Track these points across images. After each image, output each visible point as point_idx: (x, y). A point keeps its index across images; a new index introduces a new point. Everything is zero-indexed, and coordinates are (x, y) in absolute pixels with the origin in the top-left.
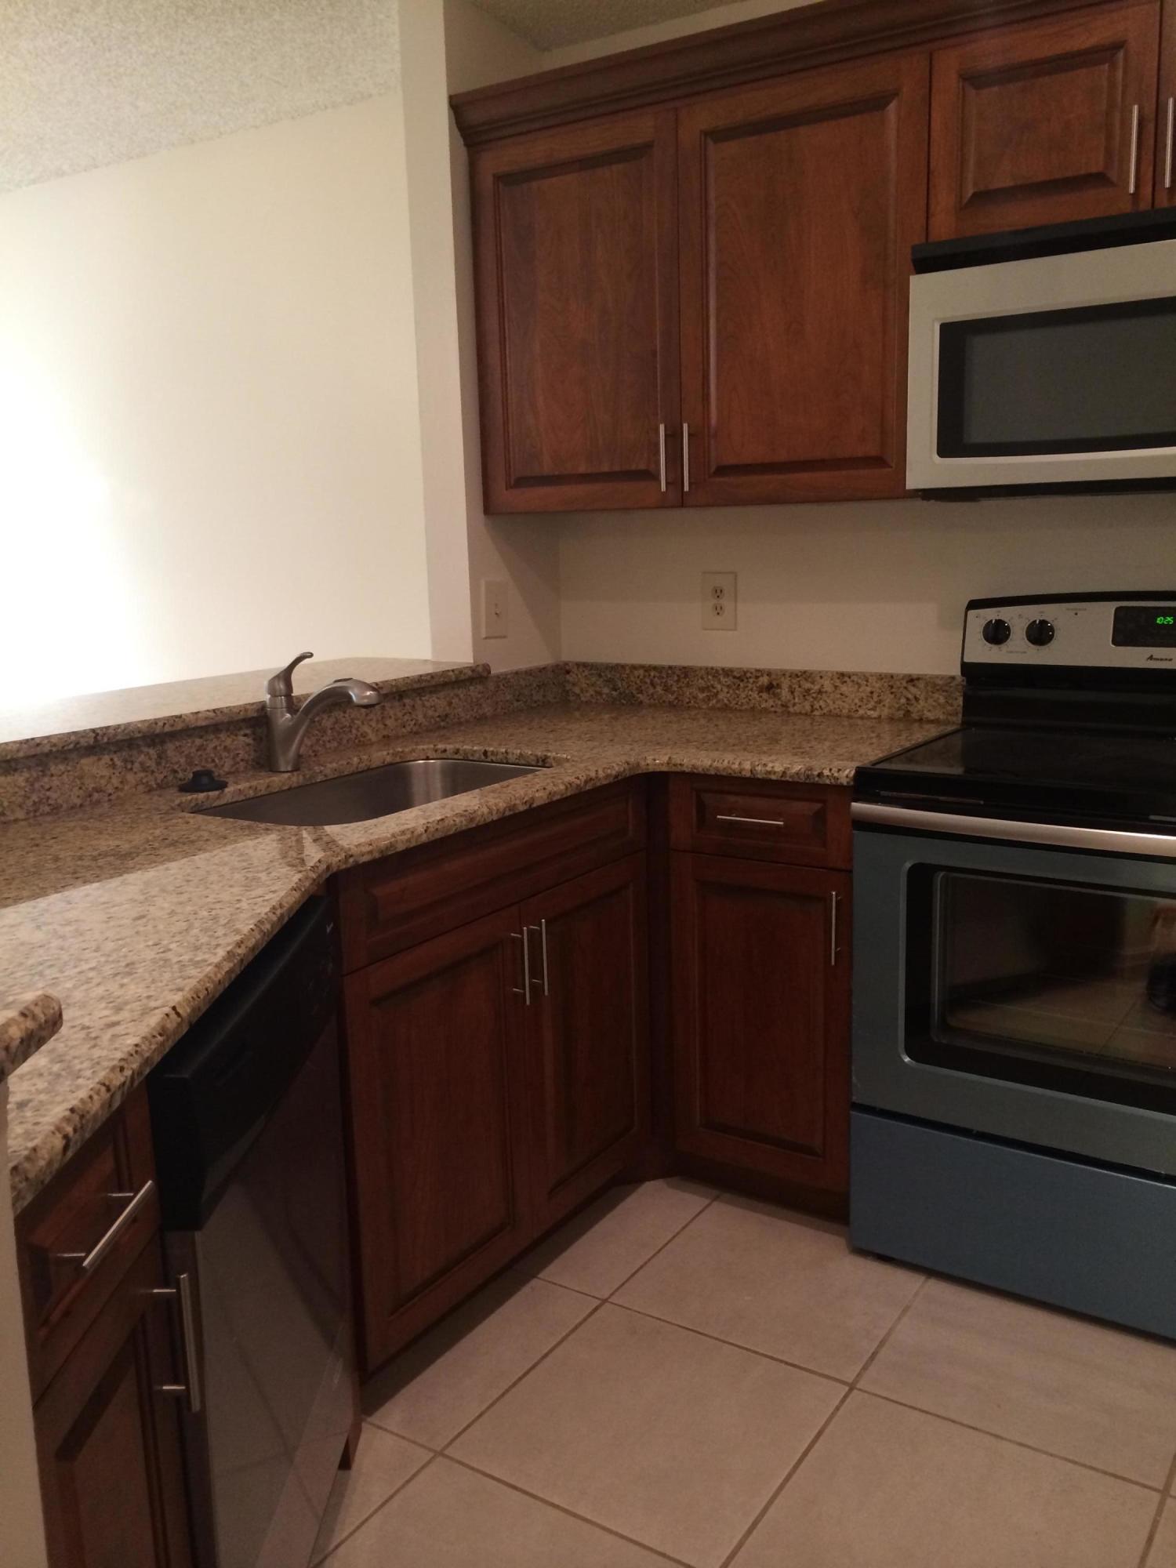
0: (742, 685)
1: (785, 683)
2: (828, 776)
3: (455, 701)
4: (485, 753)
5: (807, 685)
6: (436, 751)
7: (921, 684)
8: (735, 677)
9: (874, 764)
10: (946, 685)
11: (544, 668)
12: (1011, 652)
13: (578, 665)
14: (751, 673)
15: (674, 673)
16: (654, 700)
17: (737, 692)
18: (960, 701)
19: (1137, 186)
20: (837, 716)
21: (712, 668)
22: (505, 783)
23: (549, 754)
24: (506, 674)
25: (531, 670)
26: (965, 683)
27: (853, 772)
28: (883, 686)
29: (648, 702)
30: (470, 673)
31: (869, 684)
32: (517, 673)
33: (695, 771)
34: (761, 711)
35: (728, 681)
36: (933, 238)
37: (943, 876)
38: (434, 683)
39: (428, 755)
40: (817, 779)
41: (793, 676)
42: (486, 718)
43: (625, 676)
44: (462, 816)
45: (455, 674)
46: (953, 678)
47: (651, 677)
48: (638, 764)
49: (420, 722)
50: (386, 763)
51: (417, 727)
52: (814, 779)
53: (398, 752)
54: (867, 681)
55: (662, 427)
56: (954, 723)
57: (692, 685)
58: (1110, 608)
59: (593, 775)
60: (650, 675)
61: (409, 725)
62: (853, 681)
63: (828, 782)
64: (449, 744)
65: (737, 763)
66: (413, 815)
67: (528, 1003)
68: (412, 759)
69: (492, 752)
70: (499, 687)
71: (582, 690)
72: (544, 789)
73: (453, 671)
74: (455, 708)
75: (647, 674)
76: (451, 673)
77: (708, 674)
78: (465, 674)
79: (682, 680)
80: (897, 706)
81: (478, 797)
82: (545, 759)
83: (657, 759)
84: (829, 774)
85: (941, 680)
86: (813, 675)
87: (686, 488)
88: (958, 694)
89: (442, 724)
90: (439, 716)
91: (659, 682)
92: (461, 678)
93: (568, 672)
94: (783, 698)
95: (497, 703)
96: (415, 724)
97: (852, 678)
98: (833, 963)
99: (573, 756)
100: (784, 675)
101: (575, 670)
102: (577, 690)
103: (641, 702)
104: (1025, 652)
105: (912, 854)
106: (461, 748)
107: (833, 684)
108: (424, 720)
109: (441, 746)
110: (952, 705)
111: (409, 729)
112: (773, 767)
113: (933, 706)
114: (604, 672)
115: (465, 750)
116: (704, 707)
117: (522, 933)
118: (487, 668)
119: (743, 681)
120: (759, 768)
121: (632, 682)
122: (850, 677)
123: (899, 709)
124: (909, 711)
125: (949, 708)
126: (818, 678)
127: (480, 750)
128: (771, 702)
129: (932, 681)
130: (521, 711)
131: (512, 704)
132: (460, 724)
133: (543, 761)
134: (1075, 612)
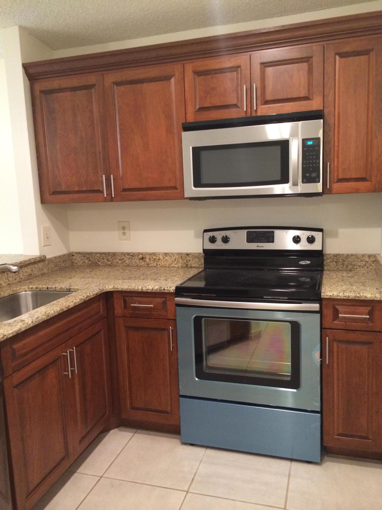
0: (133, 258)
1: (148, 257)
2: (167, 290)
3: (34, 269)
4: (48, 288)
5: (155, 257)
6: (29, 288)
7: (190, 256)
8: (131, 256)
9: (181, 285)
10: (198, 256)
11: (65, 255)
12: (217, 245)
13: (76, 253)
14: (136, 254)
15: (110, 255)
16: (104, 264)
17: (132, 260)
18: (203, 260)
19: (246, 109)
20: (165, 267)
21: (123, 253)
22: (58, 301)
23: (71, 287)
24: (52, 258)
25: (60, 256)
26: (204, 255)
27: (175, 288)
28: (179, 257)
29: (102, 264)
30: (39, 259)
31: (174, 256)
32: (55, 257)
33: (123, 290)
34: (140, 266)
35: (129, 257)
36: (187, 121)
37: (204, 319)
38: (26, 264)
39: (26, 290)
40: (163, 291)
41: (150, 254)
42: (45, 274)
43: (94, 256)
44: (44, 315)
45: (34, 260)
46: (200, 254)
47: (103, 256)
48: (103, 289)
49: (21, 278)
50: (10, 294)
51: (20, 279)
52: (162, 291)
53: (15, 290)
54: (174, 255)
55: (104, 176)
56: (201, 268)
57: (117, 258)
58: (245, 231)
59: (88, 294)
60: (102, 256)
61: (17, 279)
62: (169, 256)
63: (167, 292)
64: (34, 285)
65: (137, 287)
66: (26, 316)
67: (70, 377)
68: (20, 292)
69: (50, 288)
70: (49, 263)
71: (78, 262)
72: (73, 302)
73: (33, 259)
74: (34, 272)
75: (101, 255)
76: (32, 260)
77: (122, 254)
78: (37, 260)
79: (113, 257)
80: (183, 263)
81: (50, 307)
82: (70, 289)
83: (109, 287)
84: (167, 289)
85: (196, 254)
86: (156, 254)
87: (113, 196)
88: (202, 259)
89: (29, 277)
90: (28, 275)
91: (105, 258)
92: (35, 261)
93: (73, 256)
94: (147, 262)
95: (49, 269)
96: (19, 279)
97: (169, 254)
98: (171, 350)
99: (80, 288)
100: (147, 254)
101: (75, 255)
102: (76, 261)
103: (99, 265)
104: (221, 245)
105: (195, 313)
106: (38, 287)
107: (163, 257)
108: (23, 277)
109: (31, 286)
110: (200, 262)
111: (17, 280)
112: (148, 288)
113: (195, 263)
114: (86, 255)
115: (40, 287)
116: (121, 265)
117: (67, 353)
118: (45, 257)
119: (133, 257)
120: (144, 288)
121: (96, 258)
122: (168, 254)
123: (184, 264)
124: (187, 264)
125: (200, 263)
126: (158, 255)
127: (46, 287)
128: (143, 263)
129: (194, 254)
130: (57, 270)
131: (54, 268)
132: (36, 277)
133: (69, 290)
134: (235, 233)
